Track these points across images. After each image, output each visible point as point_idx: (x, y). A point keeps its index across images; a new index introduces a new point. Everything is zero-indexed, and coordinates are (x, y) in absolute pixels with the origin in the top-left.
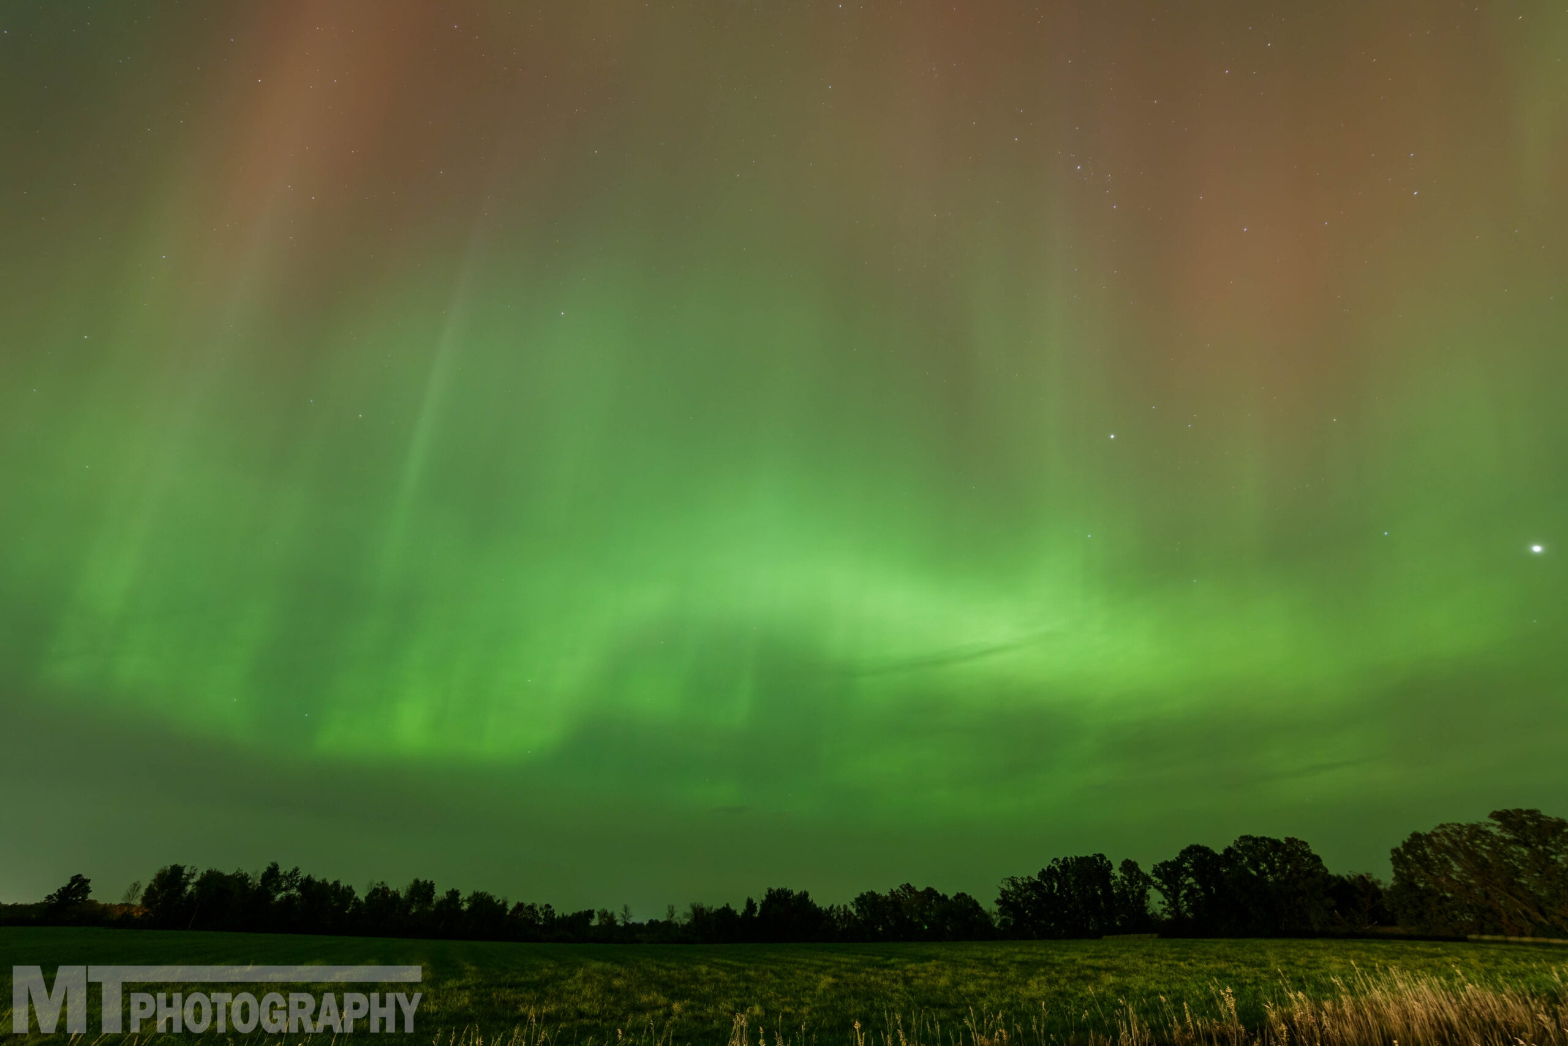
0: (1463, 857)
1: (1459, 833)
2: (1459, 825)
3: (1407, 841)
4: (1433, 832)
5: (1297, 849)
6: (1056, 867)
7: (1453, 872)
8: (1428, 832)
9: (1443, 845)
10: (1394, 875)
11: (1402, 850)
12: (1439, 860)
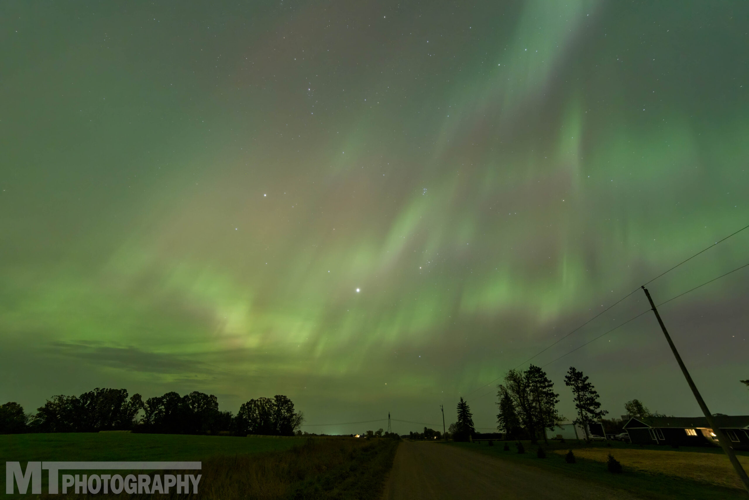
0: (260, 408)
1: (264, 401)
2: (266, 398)
3: (248, 402)
4: (257, 400)
5: (212, 400)
6: (95, 392)
7: (255, 413)
8: (256, 399)
9: (258, 404)
10: (238, 413)
11: (246, 404)
12: (254, 409)
